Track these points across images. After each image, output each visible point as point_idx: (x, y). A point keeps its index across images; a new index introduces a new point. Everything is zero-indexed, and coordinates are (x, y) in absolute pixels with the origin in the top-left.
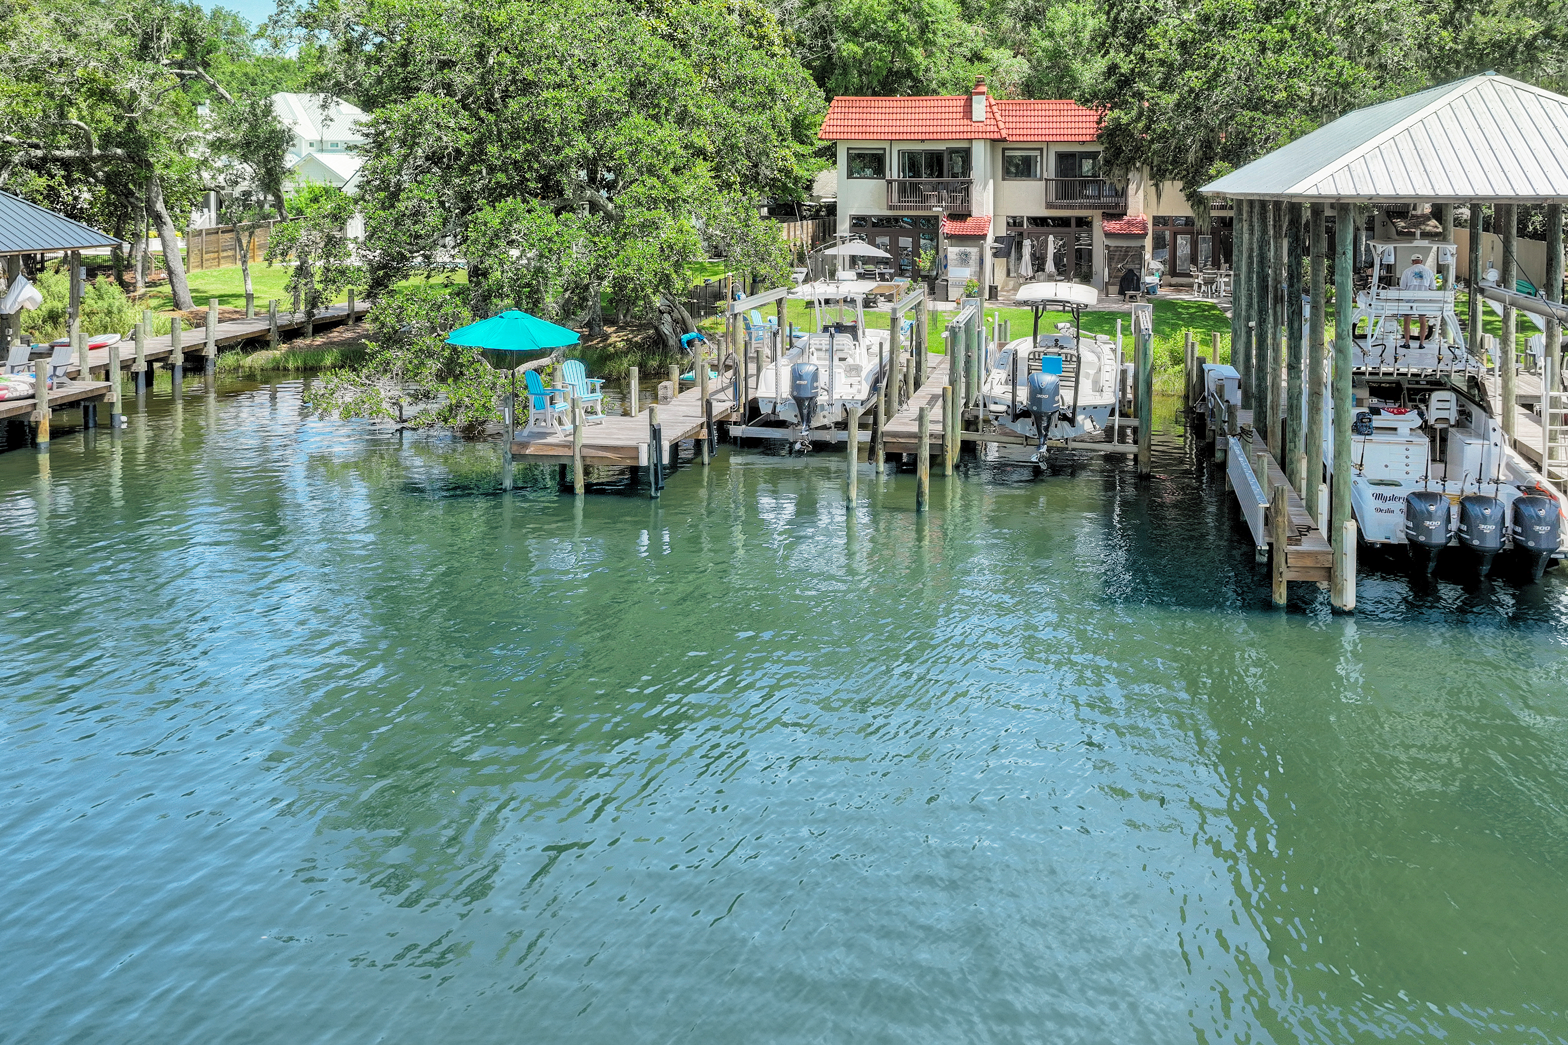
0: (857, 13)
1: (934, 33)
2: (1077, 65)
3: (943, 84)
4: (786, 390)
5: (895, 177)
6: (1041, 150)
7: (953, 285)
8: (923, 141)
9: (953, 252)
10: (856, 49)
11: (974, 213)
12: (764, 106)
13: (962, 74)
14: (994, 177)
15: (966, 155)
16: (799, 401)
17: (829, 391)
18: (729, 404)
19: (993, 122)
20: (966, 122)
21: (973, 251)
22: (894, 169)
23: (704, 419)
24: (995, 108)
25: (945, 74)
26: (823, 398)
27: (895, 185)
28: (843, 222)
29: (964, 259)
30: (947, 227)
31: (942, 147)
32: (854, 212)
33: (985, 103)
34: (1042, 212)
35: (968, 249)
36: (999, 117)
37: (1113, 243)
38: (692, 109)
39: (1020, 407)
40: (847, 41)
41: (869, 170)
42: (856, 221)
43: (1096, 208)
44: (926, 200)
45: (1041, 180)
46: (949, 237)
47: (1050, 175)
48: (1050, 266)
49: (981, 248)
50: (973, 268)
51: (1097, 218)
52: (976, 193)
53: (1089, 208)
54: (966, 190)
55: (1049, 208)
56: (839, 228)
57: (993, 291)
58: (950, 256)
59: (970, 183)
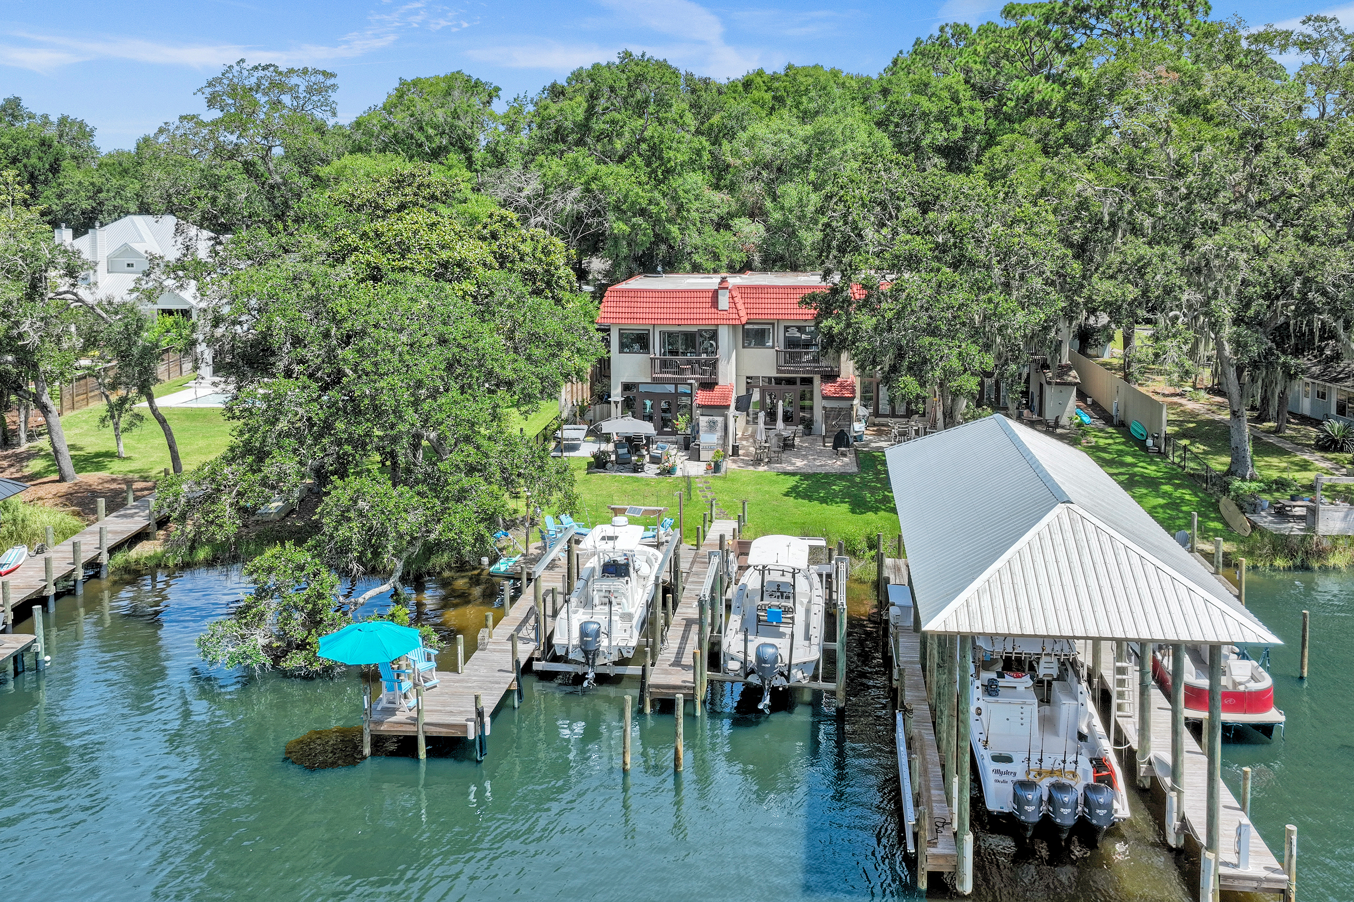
0: (626, 196)
1: (688, 211)
2: (802, 233)
4: (575, 640)
5: (658, 356)
6: (773, 324)
7: (705, 449)
8: (679, 325)
9: (703, 421)
10: (625, 227)
11: (721, 381)
12: (554, 355)
13: (710, 242)
14: (736, 348)
15: (714, 335)
16: (586, 653)
17: (609, 635)
18: (531, 646)
19: (734, 310)
20: (713, 310)
21: (720, 420)
22: (656, 342)
23: (514, 675)
24: (737, 299)
25: (697, 240)
26: (604, 642)
27: (657, 362)
28: (616, 388)
29: (712, 426)
30: (701, 397)
31: (695, 329)
32: (625, 380)
33: (728, 295)
34: (774, 374)
35: (716, 418)
36: (739, 304)
37: (829, 404)
38: (497, 370)
39: (750, 666)
40: (618, 219)
41: (636, 347)
42: (627, 387)
43: (816, 373)
44: (682, 371)
45: (773, 347)
46: (701, 407)
47: (781, 346)
48: (780, 424)
49: (726, 417)
50: (719, 433)
51: (817, 379)
52: (721, 366)
53: (810, 372)
54: (714, 364)
55: (779, 371)
56: (613, 393)
57: (735, 450)
58: (701, 424)
59: (717, 360)
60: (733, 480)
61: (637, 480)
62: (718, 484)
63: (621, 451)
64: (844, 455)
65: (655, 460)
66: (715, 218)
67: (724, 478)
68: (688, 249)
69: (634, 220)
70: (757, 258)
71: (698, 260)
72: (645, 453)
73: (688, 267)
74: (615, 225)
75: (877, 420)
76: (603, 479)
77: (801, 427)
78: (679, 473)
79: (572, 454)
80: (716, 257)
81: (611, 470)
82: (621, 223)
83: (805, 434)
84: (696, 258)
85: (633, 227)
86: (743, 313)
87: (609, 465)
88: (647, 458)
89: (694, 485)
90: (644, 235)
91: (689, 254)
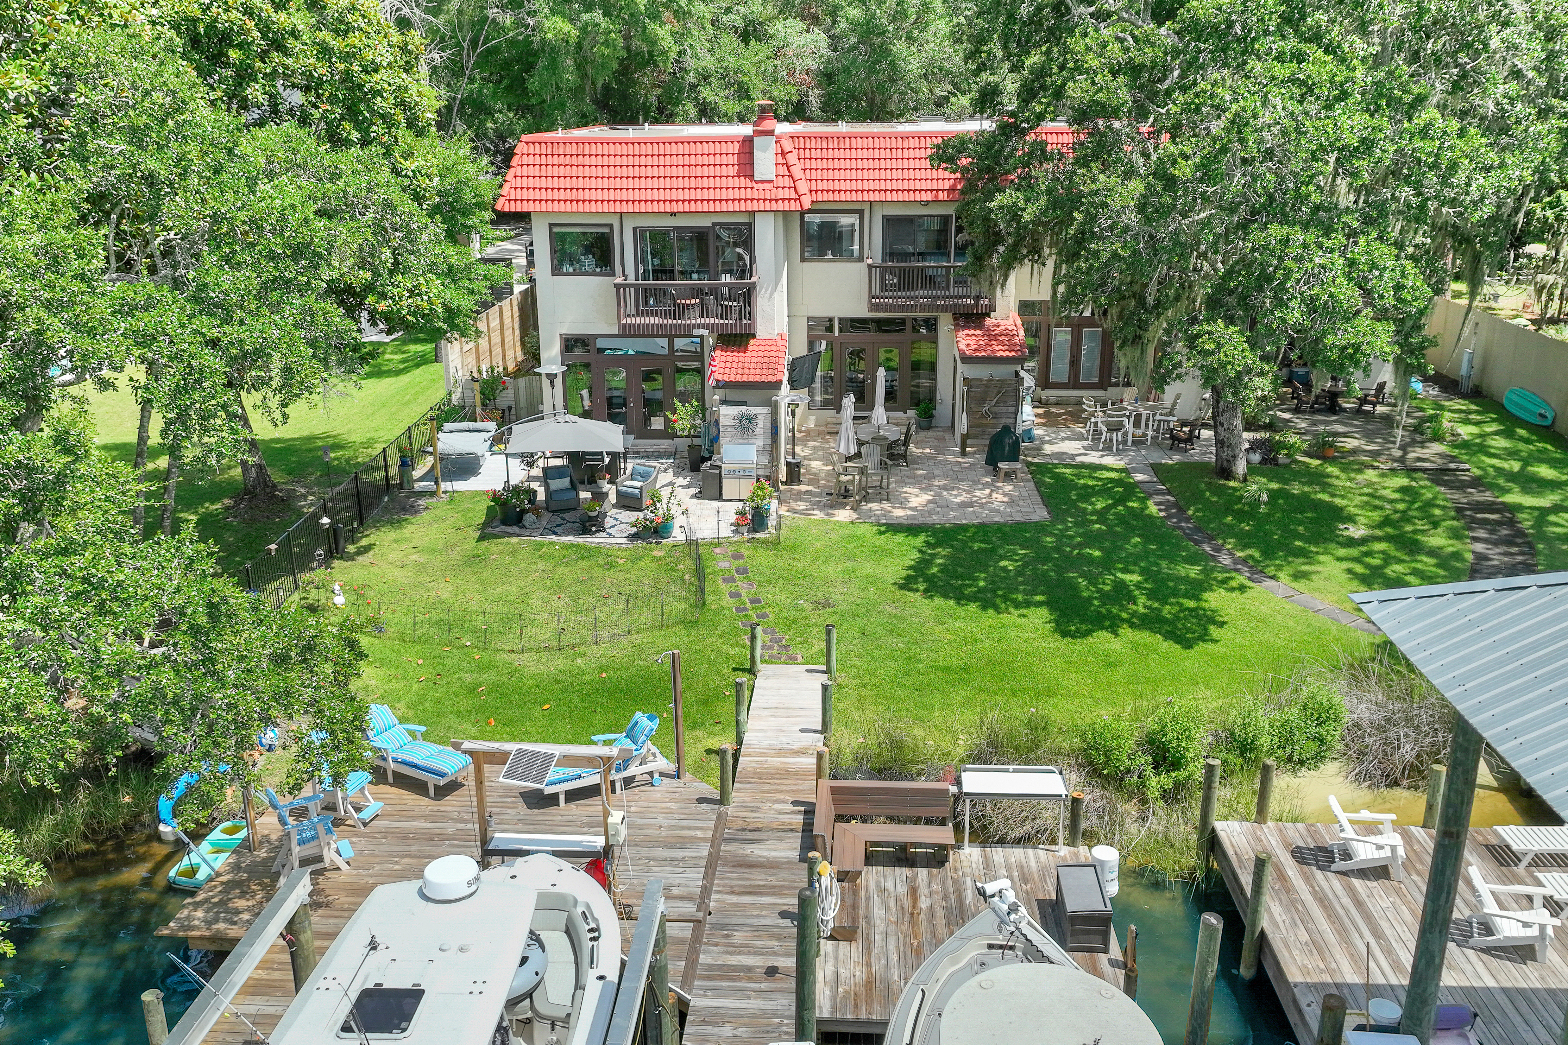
3: (705, 78)
5: (631, 280)
6: (861, 212)
7: (733, 475)
8: (673, 214)
9: (727, 415)
10: (567, 27)
11: (761, 331)
13: (731, 62)
14: (789, 260)
15: (746, 235)
19: (788, 182)
20: (743, 182)
21: (761, 412)
22: (626, 252)
24: (792, 158)
25: (708, 62)
27: (631, 292)
28: (550, 345)
29: (746, 426)
30: (719, 364)
31: (706, 221)
32: (568, 329)
33: (773, 147)
34: (862, 311)
35: (753, 409)
36: (797, 172)
37: (973, 374)
41: (588, 262)
42: (570, 343)
43: (945, 309)
44: (679, 311)
45: (860, 259)
46: (722, 385)
47: (875, 255)
48: (879, 413)
49: (774, 408)
50: (761, 440)
51: (945, 323)
52: (761, 302)
53: (932, 307)
54: (747, 296)
55: (873, 307)
56: (544, 356)
57: (794, 473)
58: (724, 422)
59: (751, 288)
60: (793, 548)
61: (586, 553)
62: (763, 559)
63: (557, 484)
64: (1008, 476)
65: (628, 502)
66: (740, 23)
67: (774, 544)
68: (691, 78)
69: (585, 17)
70: (814, 99)
71: (711, 98)
72: (606, 487)
73: (693, 112)
74: (547, 24)
75: (1045, 394)
76: (513, 552)
77: (911, 413)
78: (677, 535)
79: (459, 485)
80: (743, 93)
81: (532, 530)
82: (558, 19)
83: (921, 427)
84: (706, 93)
85: (584, 29)
86: (803, 187)
87: (529, 518)
88: (612, 498)
89: (710, 567)
90: (606, 44)
91: (693, 87)
